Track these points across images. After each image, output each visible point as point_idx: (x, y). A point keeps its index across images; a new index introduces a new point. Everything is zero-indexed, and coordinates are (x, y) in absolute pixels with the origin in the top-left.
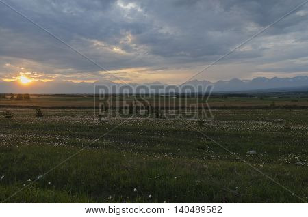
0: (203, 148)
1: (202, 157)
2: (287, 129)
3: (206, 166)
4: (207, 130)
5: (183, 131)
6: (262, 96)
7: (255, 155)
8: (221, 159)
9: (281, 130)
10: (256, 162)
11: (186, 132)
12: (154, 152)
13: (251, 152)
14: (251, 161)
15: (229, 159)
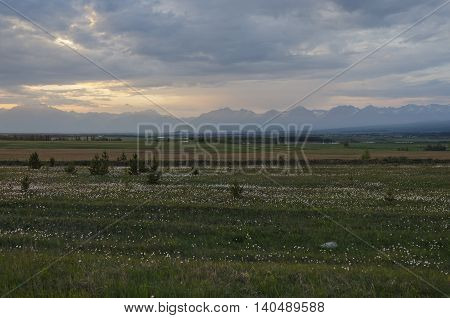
0: (241, 240)
1: (238, 258)
2: (390, 201)
3: (246, 274)
4: (247, 204)
5: (202, 208)
6: (348, 139)
7: (335, 250)
8: (274, 259)
9: (381, 203)
10: (336, 263)
11: (208, 209)
12: (142, 249)
13: (329, 244)
14: (328, 262)
15: (289, 259)
